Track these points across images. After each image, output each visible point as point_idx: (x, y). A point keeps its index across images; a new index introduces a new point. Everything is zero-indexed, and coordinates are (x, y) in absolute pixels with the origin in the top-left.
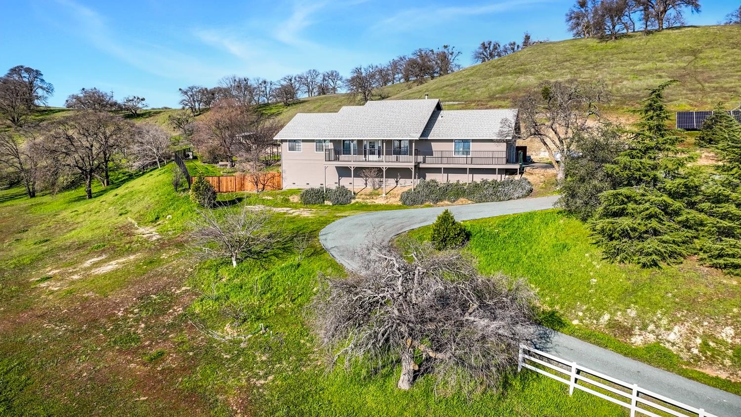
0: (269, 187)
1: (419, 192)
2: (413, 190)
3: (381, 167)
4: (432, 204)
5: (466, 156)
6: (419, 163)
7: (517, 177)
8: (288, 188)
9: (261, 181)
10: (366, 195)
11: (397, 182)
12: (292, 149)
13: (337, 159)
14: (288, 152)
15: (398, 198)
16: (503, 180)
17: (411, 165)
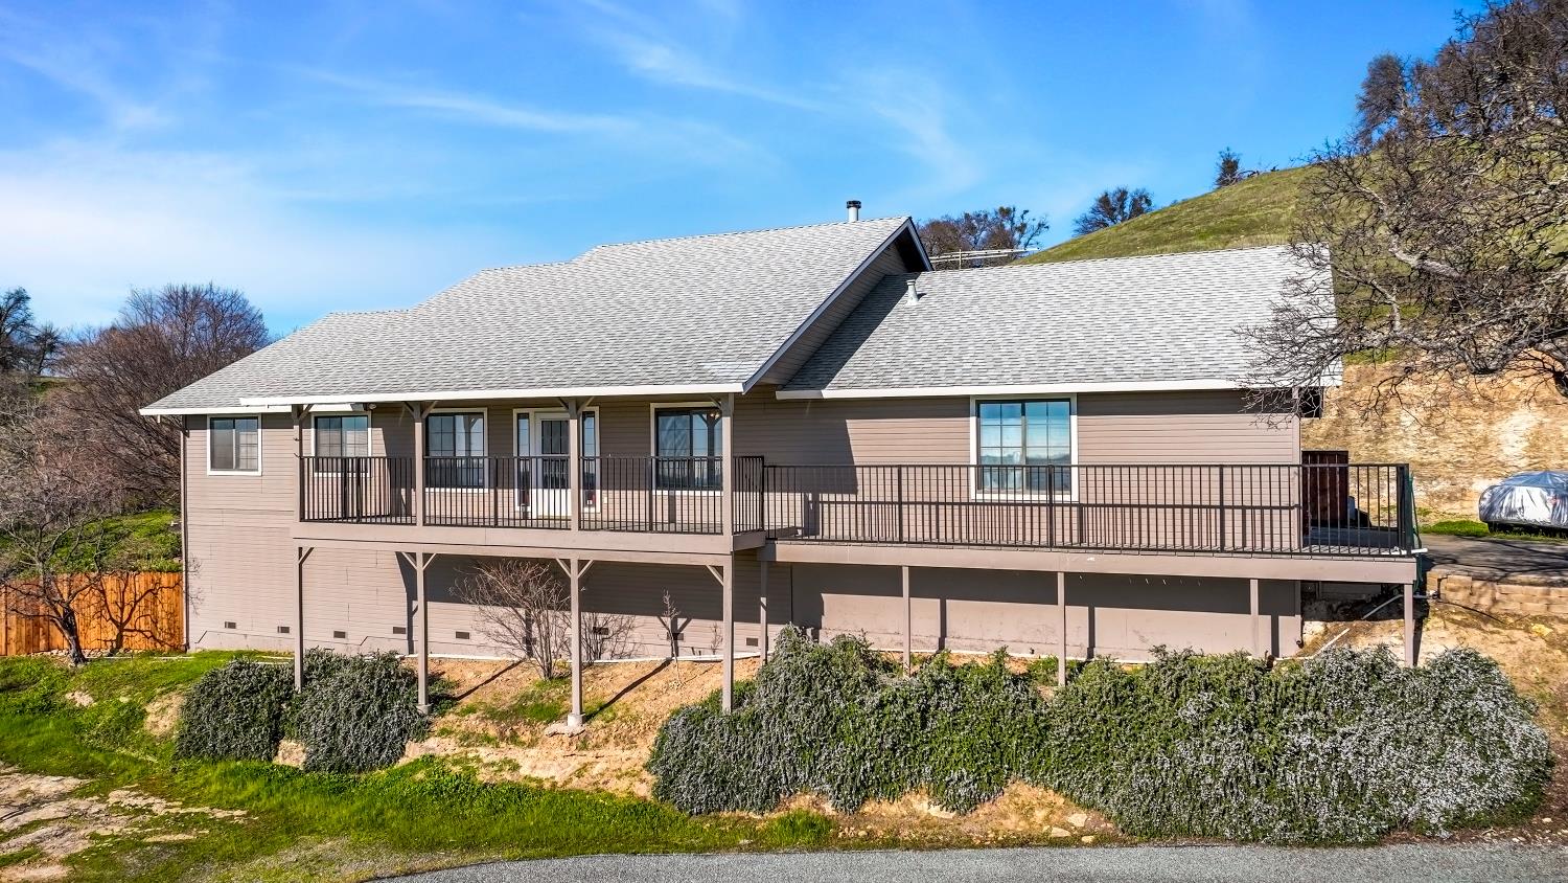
0: (138, 637)
1: (754, 719)
2: (726, 704)
3: (558, 555)
4: (828, 808)
5: (1043, 498)
6: (772, 537)
7: (1391, 639)
8: (209, 645)
9: (113, 608)
10: (493, 714)
11: (675, 635)
12: (222, 460)
13: (399, 511)
14: (210, 472)
15: (644, 751)
16: (1288, 650)
17: (714, 552)
